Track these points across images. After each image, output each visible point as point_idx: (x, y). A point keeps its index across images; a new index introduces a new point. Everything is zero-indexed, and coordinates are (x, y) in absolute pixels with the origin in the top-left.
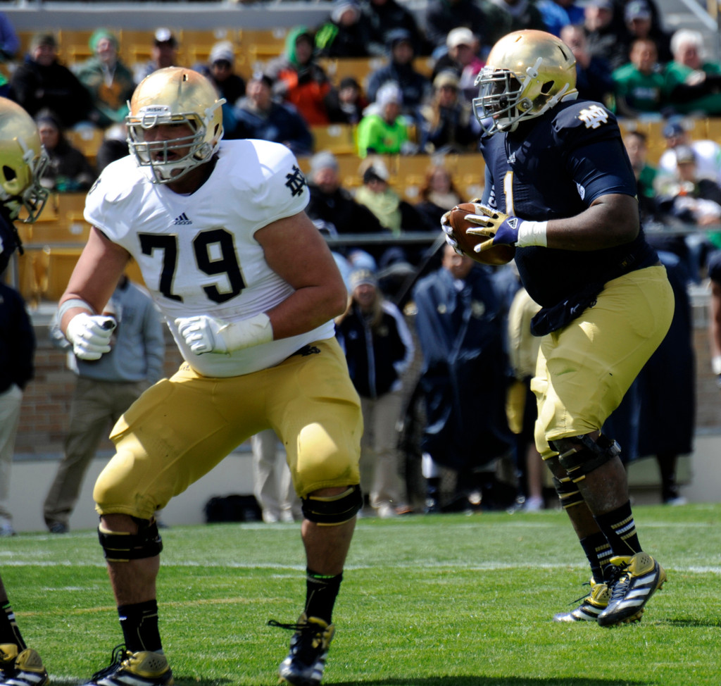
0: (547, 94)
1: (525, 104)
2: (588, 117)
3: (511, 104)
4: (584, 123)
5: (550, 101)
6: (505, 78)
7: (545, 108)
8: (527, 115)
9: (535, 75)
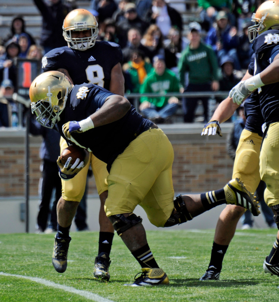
0: (61, 98)
1: (56, 108)
2: (80, 95)
3: (51, 112)
4: (80, 99)
5: (65, 99)
6: (41, 104)
7: (64, 103)
8: (60, 111)
9: (51, 95)
